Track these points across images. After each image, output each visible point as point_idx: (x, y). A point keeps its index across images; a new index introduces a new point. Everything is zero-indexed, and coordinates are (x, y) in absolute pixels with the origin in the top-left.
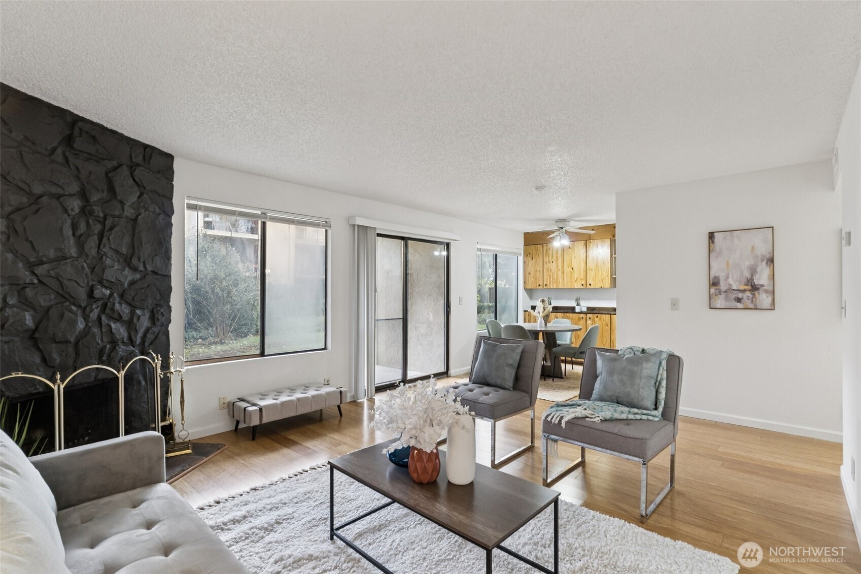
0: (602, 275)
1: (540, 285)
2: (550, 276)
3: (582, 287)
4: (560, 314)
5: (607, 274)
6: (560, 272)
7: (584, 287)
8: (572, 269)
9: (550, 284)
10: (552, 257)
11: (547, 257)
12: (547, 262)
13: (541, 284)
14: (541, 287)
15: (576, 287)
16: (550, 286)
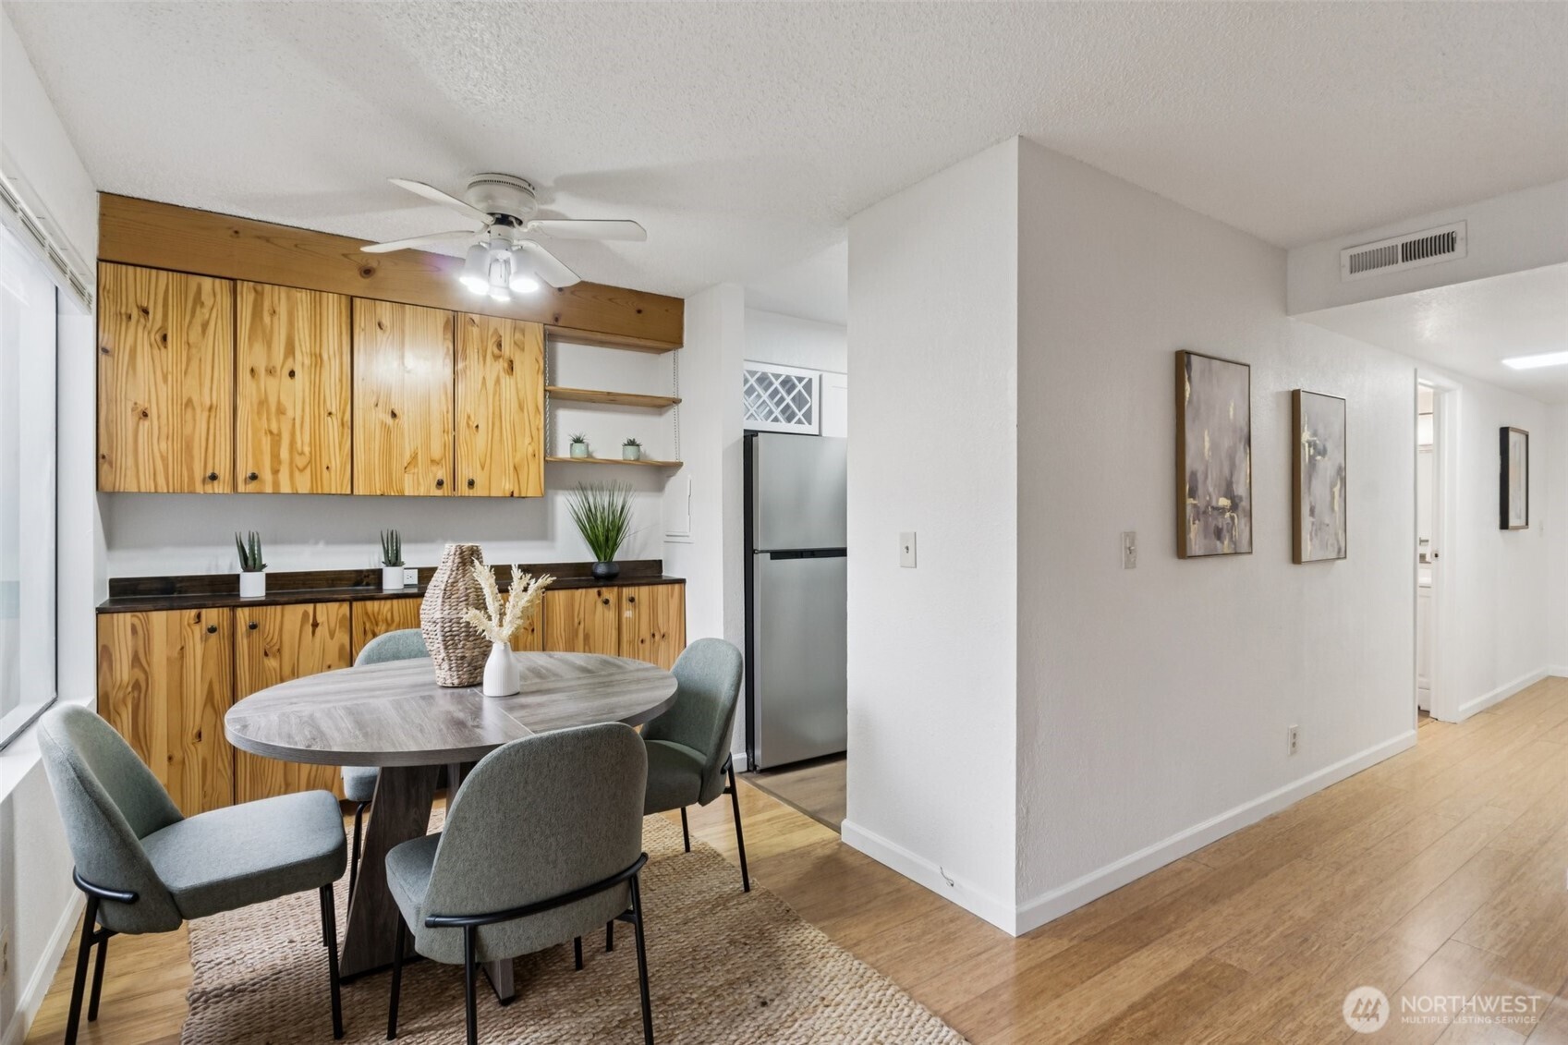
0: (515, 450)
1: (214, 477)
2: (276, 438)
3: (439, 493)
4: (333, 606)
5: (530, 450)
6: (333, 429)
7: (446, 490)
8: (394, 415)
9: (275, 472)
10: (290, 350)
11: (259, 348)
12: (261, 371)
13: (223, 470)
14: (218, 487)
15: (406, 494)
16: (276, 484)
